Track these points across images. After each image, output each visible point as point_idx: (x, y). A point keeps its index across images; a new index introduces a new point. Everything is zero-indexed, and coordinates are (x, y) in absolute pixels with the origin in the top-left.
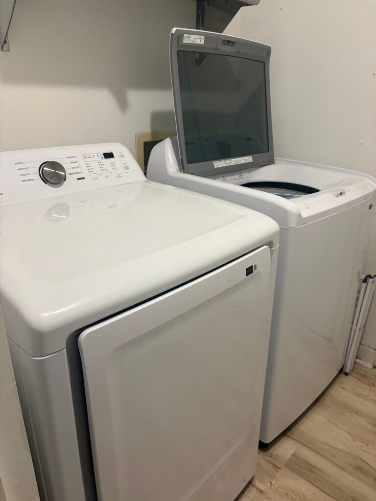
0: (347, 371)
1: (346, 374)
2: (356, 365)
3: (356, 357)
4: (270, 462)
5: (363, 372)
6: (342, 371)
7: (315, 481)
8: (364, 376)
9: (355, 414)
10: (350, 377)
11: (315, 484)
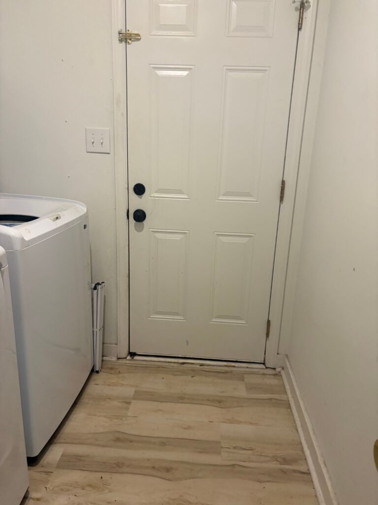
0: (97, 370)
1: (97, 372)
2: (104, 363)
3: (103, 356)
4: (42, 472)
5: (110, 366)
6: (93, 371)
7: (84, 467)
8: (111, 369)
9: (109, 400)
10: (100, 373)
11: (84, 469)
